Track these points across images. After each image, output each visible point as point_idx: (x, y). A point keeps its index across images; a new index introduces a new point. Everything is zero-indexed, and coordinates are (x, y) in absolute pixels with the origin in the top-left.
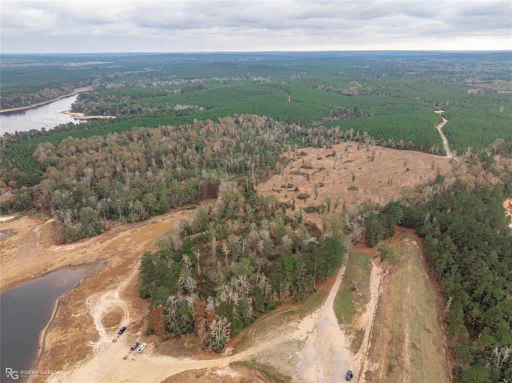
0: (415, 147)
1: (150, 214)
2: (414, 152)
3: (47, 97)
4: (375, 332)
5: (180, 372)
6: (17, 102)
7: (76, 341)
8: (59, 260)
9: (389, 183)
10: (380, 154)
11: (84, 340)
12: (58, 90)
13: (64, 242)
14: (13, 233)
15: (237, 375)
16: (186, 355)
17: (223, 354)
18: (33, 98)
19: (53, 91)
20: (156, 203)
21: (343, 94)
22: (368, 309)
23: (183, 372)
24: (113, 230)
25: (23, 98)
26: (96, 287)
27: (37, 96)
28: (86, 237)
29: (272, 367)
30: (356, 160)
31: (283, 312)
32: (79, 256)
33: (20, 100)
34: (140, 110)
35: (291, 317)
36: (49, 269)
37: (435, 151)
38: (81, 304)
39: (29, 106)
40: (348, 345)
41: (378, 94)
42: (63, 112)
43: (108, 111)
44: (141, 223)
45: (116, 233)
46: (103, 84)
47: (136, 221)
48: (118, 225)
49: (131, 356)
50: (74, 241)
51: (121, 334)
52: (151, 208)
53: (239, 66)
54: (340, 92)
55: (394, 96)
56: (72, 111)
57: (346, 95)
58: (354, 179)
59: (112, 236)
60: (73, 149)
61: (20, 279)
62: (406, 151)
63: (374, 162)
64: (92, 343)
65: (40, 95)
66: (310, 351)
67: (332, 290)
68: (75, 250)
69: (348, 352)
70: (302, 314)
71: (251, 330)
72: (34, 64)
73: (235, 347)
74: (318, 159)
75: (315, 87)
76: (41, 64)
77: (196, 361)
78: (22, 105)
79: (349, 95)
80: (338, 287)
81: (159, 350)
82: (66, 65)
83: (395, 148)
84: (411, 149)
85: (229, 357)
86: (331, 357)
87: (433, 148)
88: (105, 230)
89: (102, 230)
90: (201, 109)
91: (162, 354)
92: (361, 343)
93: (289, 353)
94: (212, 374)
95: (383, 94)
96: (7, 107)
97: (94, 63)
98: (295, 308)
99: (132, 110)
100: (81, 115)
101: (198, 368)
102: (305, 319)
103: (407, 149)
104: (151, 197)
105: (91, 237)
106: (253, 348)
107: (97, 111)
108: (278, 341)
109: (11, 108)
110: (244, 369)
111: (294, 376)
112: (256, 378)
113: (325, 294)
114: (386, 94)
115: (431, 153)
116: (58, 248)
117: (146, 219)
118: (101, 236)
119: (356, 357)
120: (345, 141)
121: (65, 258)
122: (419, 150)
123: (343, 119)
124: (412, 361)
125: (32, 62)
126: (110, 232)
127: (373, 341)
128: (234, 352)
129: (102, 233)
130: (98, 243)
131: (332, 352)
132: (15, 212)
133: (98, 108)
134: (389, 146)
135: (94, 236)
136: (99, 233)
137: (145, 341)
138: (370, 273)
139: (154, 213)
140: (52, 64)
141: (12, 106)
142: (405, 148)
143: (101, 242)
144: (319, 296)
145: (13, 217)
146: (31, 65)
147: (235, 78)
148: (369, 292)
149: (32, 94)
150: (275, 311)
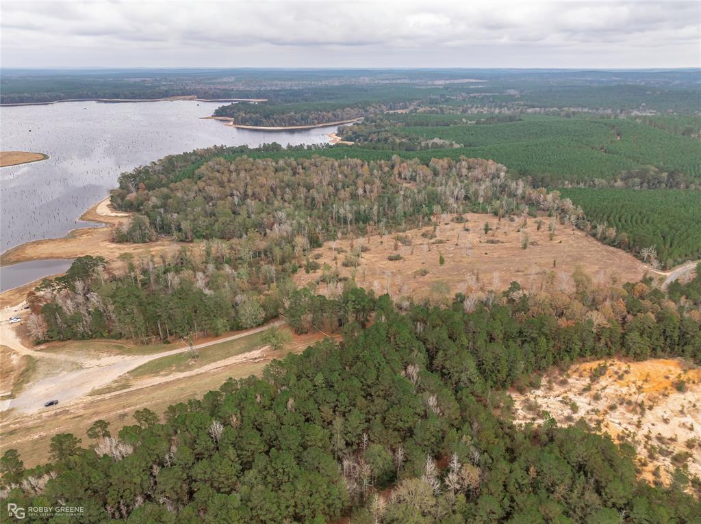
0: (629, 245)
1: (196, 238)
4: (135, 392)
6: (304, 120)
10: (561, 242)
13: (113, 241)
15: (15, 363)
17: (35, 348)
18: (323, 117)
20: (207, 229)
22: (171, 376)
24: (159, 242)
25: (312, 116)
27: (330, 115)
28: (130, 241)
29: (35, 370)
31: (117, 344)
32: (107, 253)
33: (307, 118)
35: (114, 350)
39: (314, 125)
40: (98, 388)
42: (330, 135)
44: (183, 243)
45: (158, 245)
46: (418, 107)
47: (177, 241)
48: (167, 240)
50: (120, 242)
51: (26, 308)
56: (336, 135)
58: (442, 261)
59: (150, 247)
61: (57, 256)
63: (526, 250)
64: (9, 307)
65: (334, 115)
66: (72, 376)
67: (182, 349)
68: (111, 249)
69: (88, 391)
70: (124, 352)
71: (76, 344)
73: (48, 347)
76: (406, 81)
77: (19, 344)
78: (308, 124)
82: (430, 83)
84: (620, 247)
85: (33, 351)
86: (72, 387)
88: (150, 241)
89: (147, 240)
90: (457, 146)
92: (109, 392)
93: (60, 370)
94: (10, 355)
96: (293, 125)
98: (130, 346)
100: (338, 139)
101: (12, 348)
102: (118, 356)
103: (614, 246)
105: (134, 243)
106: (53, 354)
107: (352, 136)
108: (73, 359)
109: (296, 125)
110: (24, 362)
115: (642, 260)
116: (108, 244)
117: (191, 241)
118: (141, 245)
119: (84, 398)
121: (97, 252)
122: (631, 251)
123: (633, 186)
126: (152, 244)
127: (118, 396)
128: (41, 350)
129: (146, 242)
130: (132, 249)
131: (81, 385)
132: (132, 211)
133: (354, 133)
134: (594, 236)
135: (138, 243)
136: (143, 242)
138: (243, 353)
139: (201, 237)
141: (298, 124)
142: (612, 244)
143: (135, 249)
144: (165, 348)
145: (127, 215)
146: (394, 81)
147: (604, 110)
148: (201, 366)
149: (325, 113)
150: (116, 341)
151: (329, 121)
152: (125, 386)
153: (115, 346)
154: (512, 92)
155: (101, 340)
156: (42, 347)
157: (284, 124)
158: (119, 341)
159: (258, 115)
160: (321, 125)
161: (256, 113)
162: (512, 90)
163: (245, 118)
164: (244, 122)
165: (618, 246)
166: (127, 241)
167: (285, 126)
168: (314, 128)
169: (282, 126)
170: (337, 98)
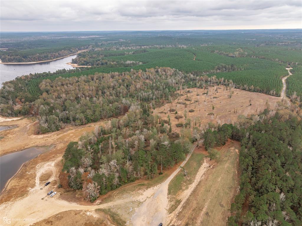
0: (261, 91)
1: (88, 122)
2: (260, 94)
3: (62, 55)
4: (188, 202)
5: (67, 210)
6: (46, 57)
7: (23, 186)
8: (32, 143)
9: (234, 112)
10: (237, 94)
11: (27, 186)
12: (69, 51)
13: (38, 133)
14: (17, 126)
15: (97, 216)
16: (75, 201)
17: (94, 204)
18: (55, 55)
19: (66, 52)
20: (92, 116)
21: (229, 56)
22: (190, 188)
23: (69, 211)
24: (66, 129)
25: (49, 55)
26: (45, 159)
27: (57, 54)
28: (50, 132)
29: (118, 215)
30: (221, 97)
31: (137, 184)
32: (43, 141)
33: (47, 56)
34: (106, 63)
35: (142, 187)
36: (26, 147)
37: (273, 93)
38: (34, 167)
39: (52, 59)
40: (168, 208)
41: (251, 57)
42: (68, 64)
43: (90, 63)
44: (82, 126)
45: (67, 130)
46: (94, 48)
47: (79, 125)
48: (69, 126)
49: (46, 198)
50: (44, 133)
51: (46, 185)
52: (89, 118)
53: (173, 39)
54: (227, 55)
55: (261, 58)
56: (72, 63)
57: (231, 57)
58: (213, 108)
59: (65, 132)
60: (60, 83)
61: (10, 151)
62: (255, 93)
63: (231, 98)
64: (30, 189)
65: (59, 54)
66: (144, 208)
67: (172, 174)
68: (42, 138)
69: (166, 212)
70: (148, 186)
71: (115, 192)
72: (63, 37)
73: (102, 200)
74: (197, 95)
75: (213, 51)
76: (67, 37)
77: (79, 205)
78: (48, 59)
79: (233, 57)
80: (177, 173)
81: (62, 197)
82: (79, 37)
83: (248, 91)
85: (97, 206)
86: (155, 214)
87: (271, 92)
88: (62, 128)
89: (60, 129)
90: (141, 63)
91: (62, 199)
92: (176, 208)
93: (131, 208)
94: (84, 214)
95: (255, 57)
96: (41, 60)
97: (94, 36)
98: (146, 182)
99: (102, 63)
100: (76, 65)
101: (78, 209)
102: (149, 189)
103: (255, 92)
104: (89, 112)
105: (53, 132)
106: (112, 203)
107: (84, 63)
108: (127, 200)
109: (43, 60)
110: (102, 214)
111: (128, 222)
112: (106, 220)
113: (168, 176)
114: (256, 57)
115: (270, 95)
116: (35, 136)
117: (86, 124)
118: (58, 132)
119: (170, 216)
120: (218, 85)
121: (36, 142)
122: (263, 93)
123: (223, 71)
124: (202, 222)
125: (63, 36)
126: (64, 130)
127: (184, 207)
128: (101, 203)
129: (60, 130)
130: (56, 135)
131: (156, 210)
132: (21, 116)
134: (244, 89)
135: (55, 131)
136: (58, 130)
137: (56, 191)
138: (200, 166)
139: (90, 121)
140: (72, 37)
142: (254, 91)
143: (57, 135)
144: (163, 177)
145: (20, 118)
146: (62, 37)
147: (168, 46)
148: (194, 178)
149: (55, 53)
150: (134, 183)
151: (57, 57)
152: (179, 202)
153: (138, 185)
154: (122, 40)
155: (126, 185)
156: (98, 201)
157: (36, 60)
158: (136, 182)
159: (19, 56)
160: (55, 59)
161: (17, 55)
162: (121, 40)
163: (11, 58)
164: (10, 60)
165: (257, 91)
166: (48, 132)
167: (37, 61)
168: (52, 61)
169: (35, 61)
170: (45, 46)
